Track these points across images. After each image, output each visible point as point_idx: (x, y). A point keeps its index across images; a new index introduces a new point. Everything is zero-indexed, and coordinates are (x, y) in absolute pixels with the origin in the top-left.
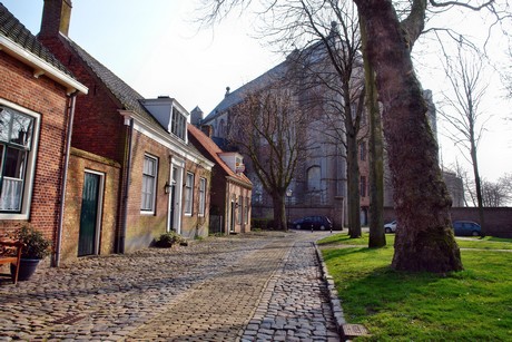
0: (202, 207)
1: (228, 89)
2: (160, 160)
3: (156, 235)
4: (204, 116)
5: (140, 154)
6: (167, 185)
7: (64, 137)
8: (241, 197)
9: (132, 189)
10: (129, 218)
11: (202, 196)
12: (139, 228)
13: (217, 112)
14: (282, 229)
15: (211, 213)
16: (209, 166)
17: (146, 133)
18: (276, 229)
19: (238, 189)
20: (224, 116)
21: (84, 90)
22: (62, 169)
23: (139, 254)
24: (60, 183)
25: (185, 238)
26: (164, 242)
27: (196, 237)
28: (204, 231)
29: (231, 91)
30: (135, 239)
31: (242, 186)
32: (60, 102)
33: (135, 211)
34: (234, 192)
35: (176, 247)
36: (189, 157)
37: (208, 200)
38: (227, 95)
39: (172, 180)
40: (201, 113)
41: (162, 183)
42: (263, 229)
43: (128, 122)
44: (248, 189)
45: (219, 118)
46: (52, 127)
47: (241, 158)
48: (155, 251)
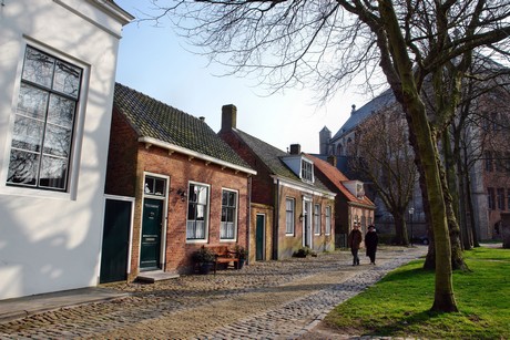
0: (328, 228)
1: (354, 107)
2: (296, 200)
3: (296, 249)
4: (332, 136)
5: (284, 199)
6: (301, 216)
7: (248, 199)
8: (363, 217)
9: (280, 221)
10: (280, 239)
11: (327, 220)
12: (285, 245)
13: (344, 130)
14: (405, 244)
15: (336, 232)
16: (332, 196)
17: (286, 185)
18: (398, 244)
19: (360, 211)
20: (352, 135)
21: (255, 173)
22: (248, 215)
23: (286, 261)
24: (247, 223)
25: (315, 251)
26: (301, 254)
27: (324, 251)
28: (331, 246)
29: (357, 109)
30: (283, 252)
31: (364, 208)
32: (244, 181)
33: (283, 235)
34: (356, 214)
35: (310, 257)
36: (316, 193)
37: (333, 222)
38: (353, 113)
39: (304, 212)
40: (329, 132)
41: (298, 215)
42: (387, 244)
43: (275, 182)
44: (370, 209)
45: (347, 137)
46: (243, 196)
47: (362, 184)
48: (295, 259)
